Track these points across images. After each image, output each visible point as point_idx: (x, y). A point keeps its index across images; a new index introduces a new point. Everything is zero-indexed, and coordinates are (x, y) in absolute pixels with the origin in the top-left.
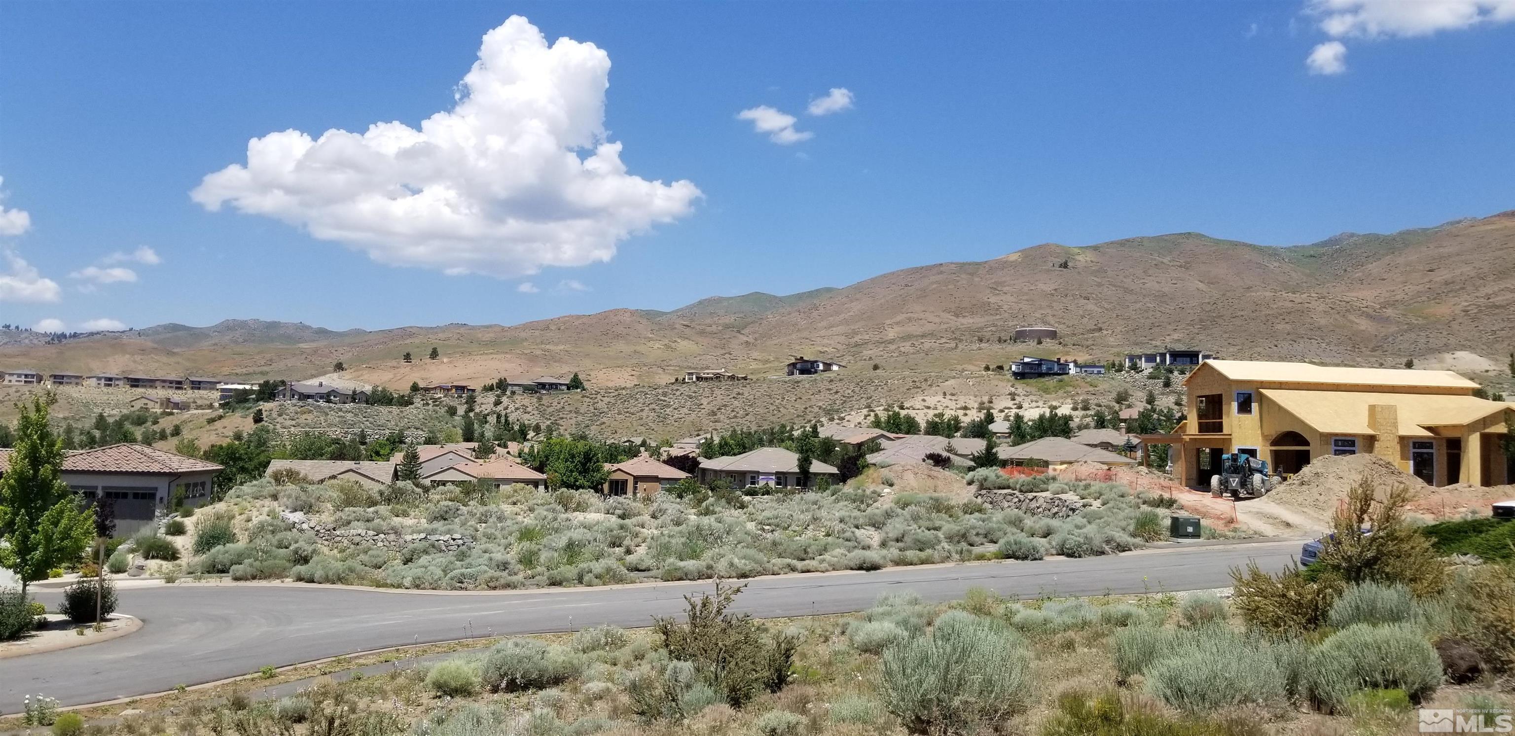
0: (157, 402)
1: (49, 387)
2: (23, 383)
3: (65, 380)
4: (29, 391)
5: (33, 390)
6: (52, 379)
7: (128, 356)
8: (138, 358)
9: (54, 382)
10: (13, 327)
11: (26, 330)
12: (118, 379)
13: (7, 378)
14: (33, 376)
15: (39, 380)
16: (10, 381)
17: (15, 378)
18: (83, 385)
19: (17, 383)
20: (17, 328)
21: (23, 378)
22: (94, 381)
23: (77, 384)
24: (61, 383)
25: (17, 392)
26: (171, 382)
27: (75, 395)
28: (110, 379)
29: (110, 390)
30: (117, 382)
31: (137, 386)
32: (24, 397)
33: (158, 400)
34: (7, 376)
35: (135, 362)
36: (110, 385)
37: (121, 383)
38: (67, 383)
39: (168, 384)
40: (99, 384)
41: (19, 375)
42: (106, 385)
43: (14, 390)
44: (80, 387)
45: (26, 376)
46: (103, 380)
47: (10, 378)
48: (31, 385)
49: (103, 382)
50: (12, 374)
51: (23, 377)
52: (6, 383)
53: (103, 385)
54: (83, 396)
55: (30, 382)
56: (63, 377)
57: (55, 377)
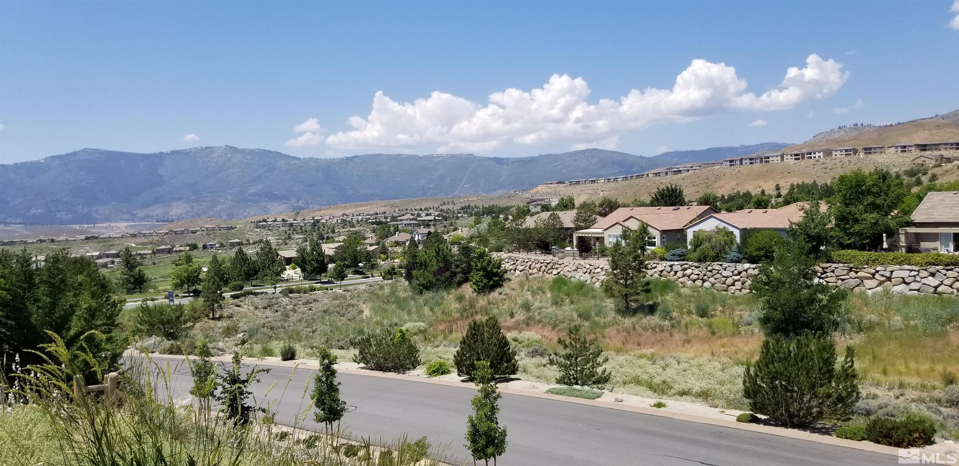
0: (932, 159)
1: (861, 156)
2: (844, 156)
3: (872, 151)
4: (848, 161)
5: (851, 159)
6: (864, 151)
7: (927, 132)
8: (934, 132)
9: (865, 153)
10: (859, 125)
11: (868, 125)
12: (910, 146)
13: (834, 153)
14: (850, 150)
15: (855, 152)
16: (836, 155)
17: (839, 152)
18: (885, 153)
19: (840, 156)
20: (862, 125)
21: (844, 153)
22: (893, 150)
23: (881, 152)
24: (870, 153)
25: (840, 162)
26: (952, 144)
27: (879, 161)
28: (905, 147)
29: (905, 154)
30: (910, 149)
31: (925, 150)
32: (845, 165)
33: (933, 157)
34: (833, 152)
35: (932, 135)
36: (905, 151)
37: (913, 149)
38: (874, 153)
39: (949, 146)
40: (897, 151)
41: (841, 151)
42: (902, 151)
43: (839, 161)
44: (883, 154)
45: (846, 151)
46: (899, 148)
47: (836, 153)
48: (850, 157)
49: (899, 149)
50: (837, 151)
51: (844, 151)
52: (833, 157)
53: (899, 151)
54: (885, 161)
55: (849, 154)
56: (871, 148)
57: (865, 149)
